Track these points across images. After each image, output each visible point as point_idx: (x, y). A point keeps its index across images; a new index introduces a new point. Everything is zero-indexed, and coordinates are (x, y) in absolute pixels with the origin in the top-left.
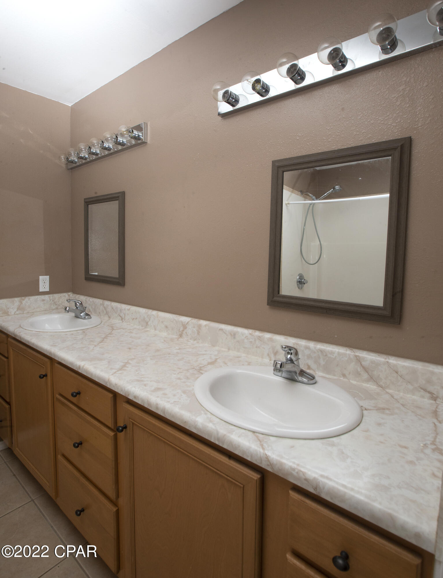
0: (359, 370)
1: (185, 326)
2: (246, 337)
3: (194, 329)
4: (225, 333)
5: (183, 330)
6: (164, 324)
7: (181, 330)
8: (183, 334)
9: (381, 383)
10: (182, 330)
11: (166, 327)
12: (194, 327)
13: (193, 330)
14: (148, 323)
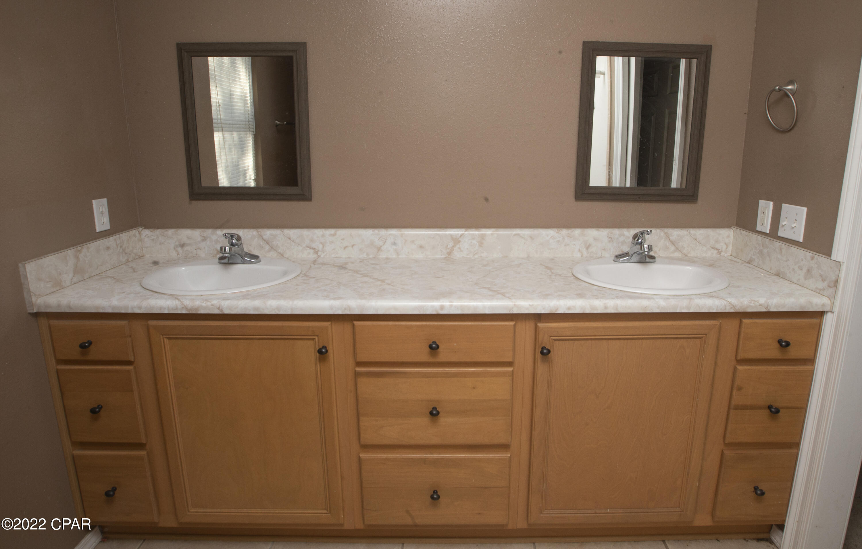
0: (668, 245)
1: (456, 241)
2: (552, 237)
3: (474, 242)
4: (524, 238)
5: (454, 246)
6: (415, 244)
7: (449, 247)
8: (453, 250)
9: (684, 251)
10: (451, 246)
11: (421, 247)
12: (474, 239)
13: (471, 242)
14: (382, 248)
